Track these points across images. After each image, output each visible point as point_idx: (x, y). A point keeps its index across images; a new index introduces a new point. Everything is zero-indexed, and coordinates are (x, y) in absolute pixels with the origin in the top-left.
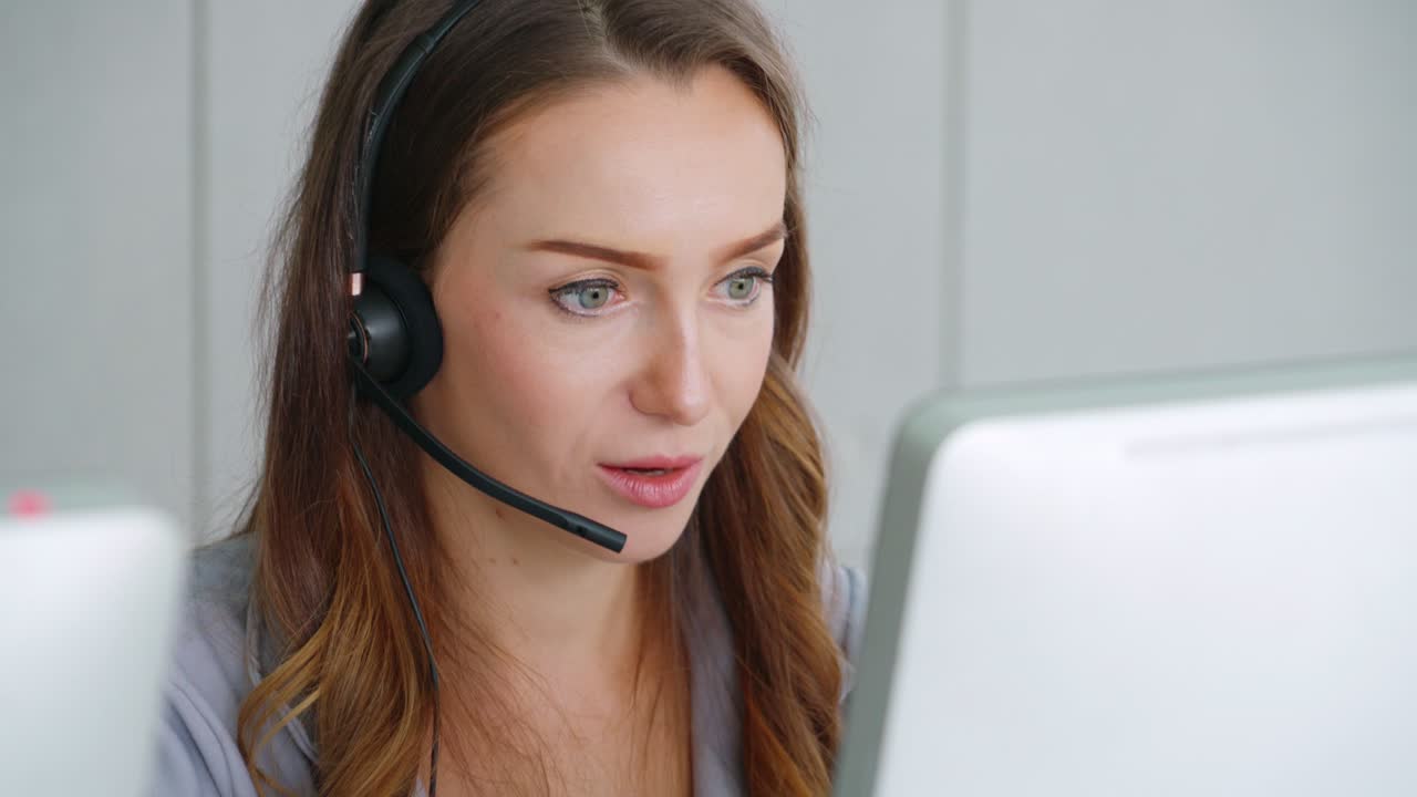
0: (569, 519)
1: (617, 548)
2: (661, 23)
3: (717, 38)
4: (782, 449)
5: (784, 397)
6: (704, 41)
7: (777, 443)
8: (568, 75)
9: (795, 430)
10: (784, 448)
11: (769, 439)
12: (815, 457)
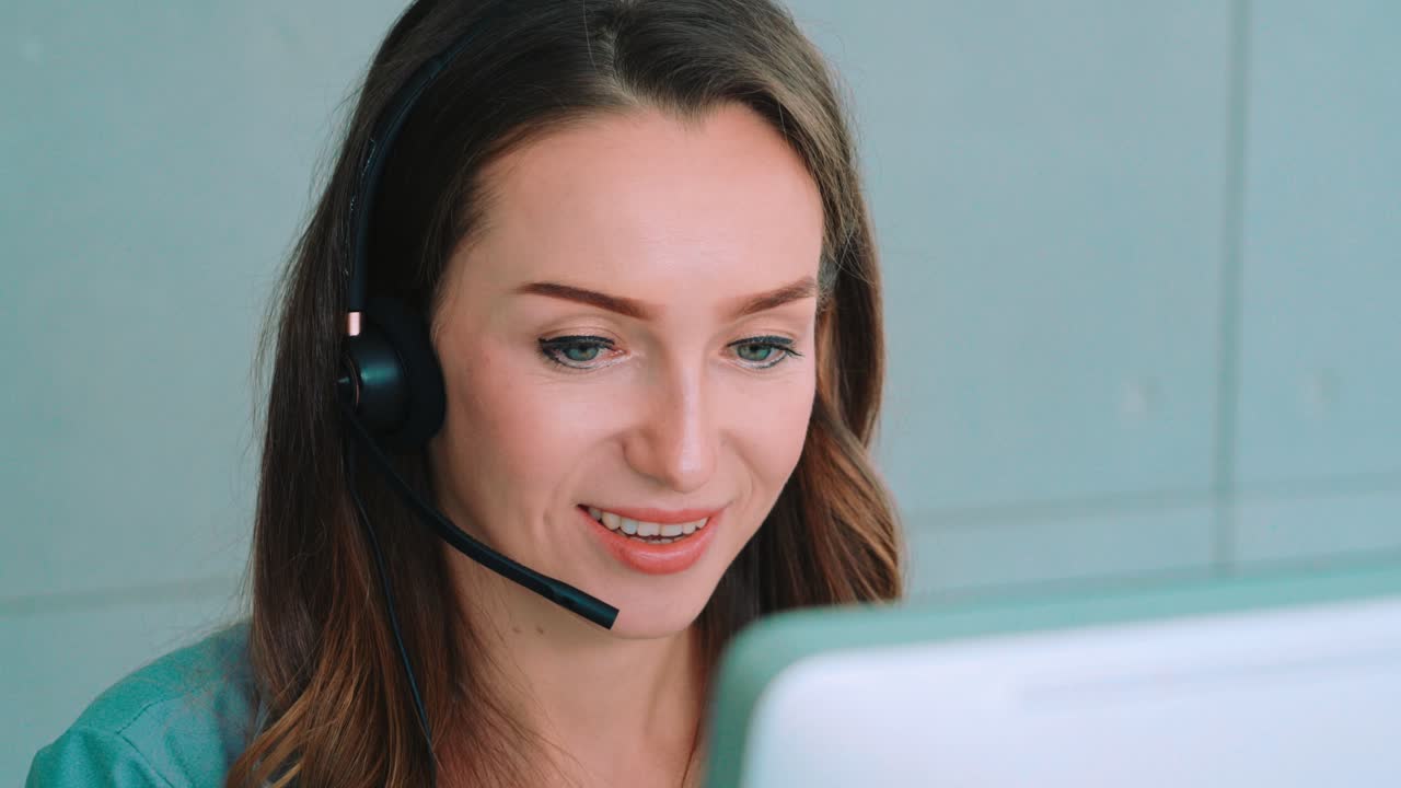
0: (555, 588)
1: (608, 624)
2: (669, 53)
3: (734, 71)
4: (848, 531)
5: (852, 474)
6: (718, 74)
7: (842, 522)
8: (566, 104)
9: (863, 510)
10: (852, 530)
11: (835, 519)
12: (887, 541)
